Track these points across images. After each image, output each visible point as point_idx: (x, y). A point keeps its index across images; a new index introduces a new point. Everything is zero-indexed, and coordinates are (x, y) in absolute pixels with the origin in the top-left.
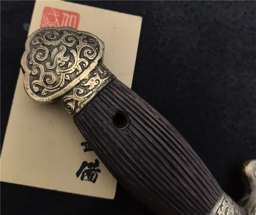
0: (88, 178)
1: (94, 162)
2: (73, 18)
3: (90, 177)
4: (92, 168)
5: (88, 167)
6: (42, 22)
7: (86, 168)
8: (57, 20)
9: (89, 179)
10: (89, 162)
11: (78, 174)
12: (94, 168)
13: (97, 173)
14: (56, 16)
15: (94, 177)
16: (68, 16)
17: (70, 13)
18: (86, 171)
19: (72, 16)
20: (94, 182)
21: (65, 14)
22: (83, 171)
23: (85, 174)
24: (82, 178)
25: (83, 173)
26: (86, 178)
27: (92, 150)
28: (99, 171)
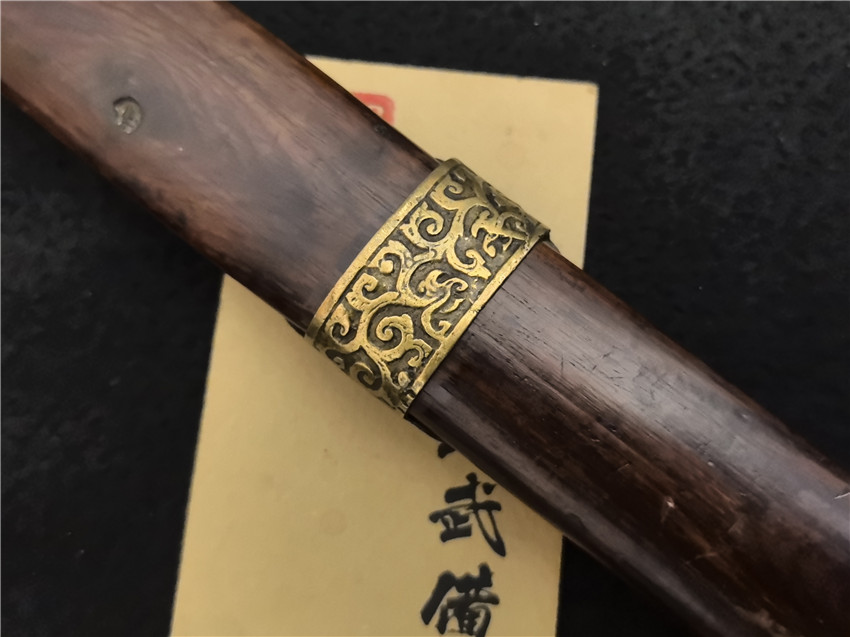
0: (461, 625)
1: (475, 573)
3: (466, 622)
4: (472, 592)
5: (459, 590)
7: (453, 594)
9: (465, 629)
10: (459, 574)
11: (427, 616)
12: (477, 592)
13: (490, 606)
18: (451, 604)
22: (444, 602)
23: (450, 612)
24: (442, 628)
25: (444, 611)
26: (453, 624)
27: (467, 533)
28: (494, 600)
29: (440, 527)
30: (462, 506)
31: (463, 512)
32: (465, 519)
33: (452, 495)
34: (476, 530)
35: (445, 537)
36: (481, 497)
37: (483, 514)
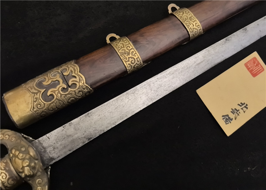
1: (231, 118)
2: (261, 69)
6: (250, 60)
7: (227, 117)
8: (255, 64)
9: (225, 122)
10: (229, 116)
11: (223, 116)
12: (229, 120)
13: (229, 123)
14: (256, 63)
15: (227, 123)
16: (260, 67)
17: (262, 67)
18: (226, 118)
19: (261, 68)
20: (226, 124)
21: (259, 65)
22: (225, 117)
24: (223, 119)
25: (225, 118)
26: (225, 120)
27: (234, 114)
28: (230, 122)
29: (232, 110)
30: (236, 111)
31: (235, 112)
32: (235, 113)
33: (235, 109)
34: (235, 115)
35: (231, 112)
36: (238, 112)
37: (237, 114)
